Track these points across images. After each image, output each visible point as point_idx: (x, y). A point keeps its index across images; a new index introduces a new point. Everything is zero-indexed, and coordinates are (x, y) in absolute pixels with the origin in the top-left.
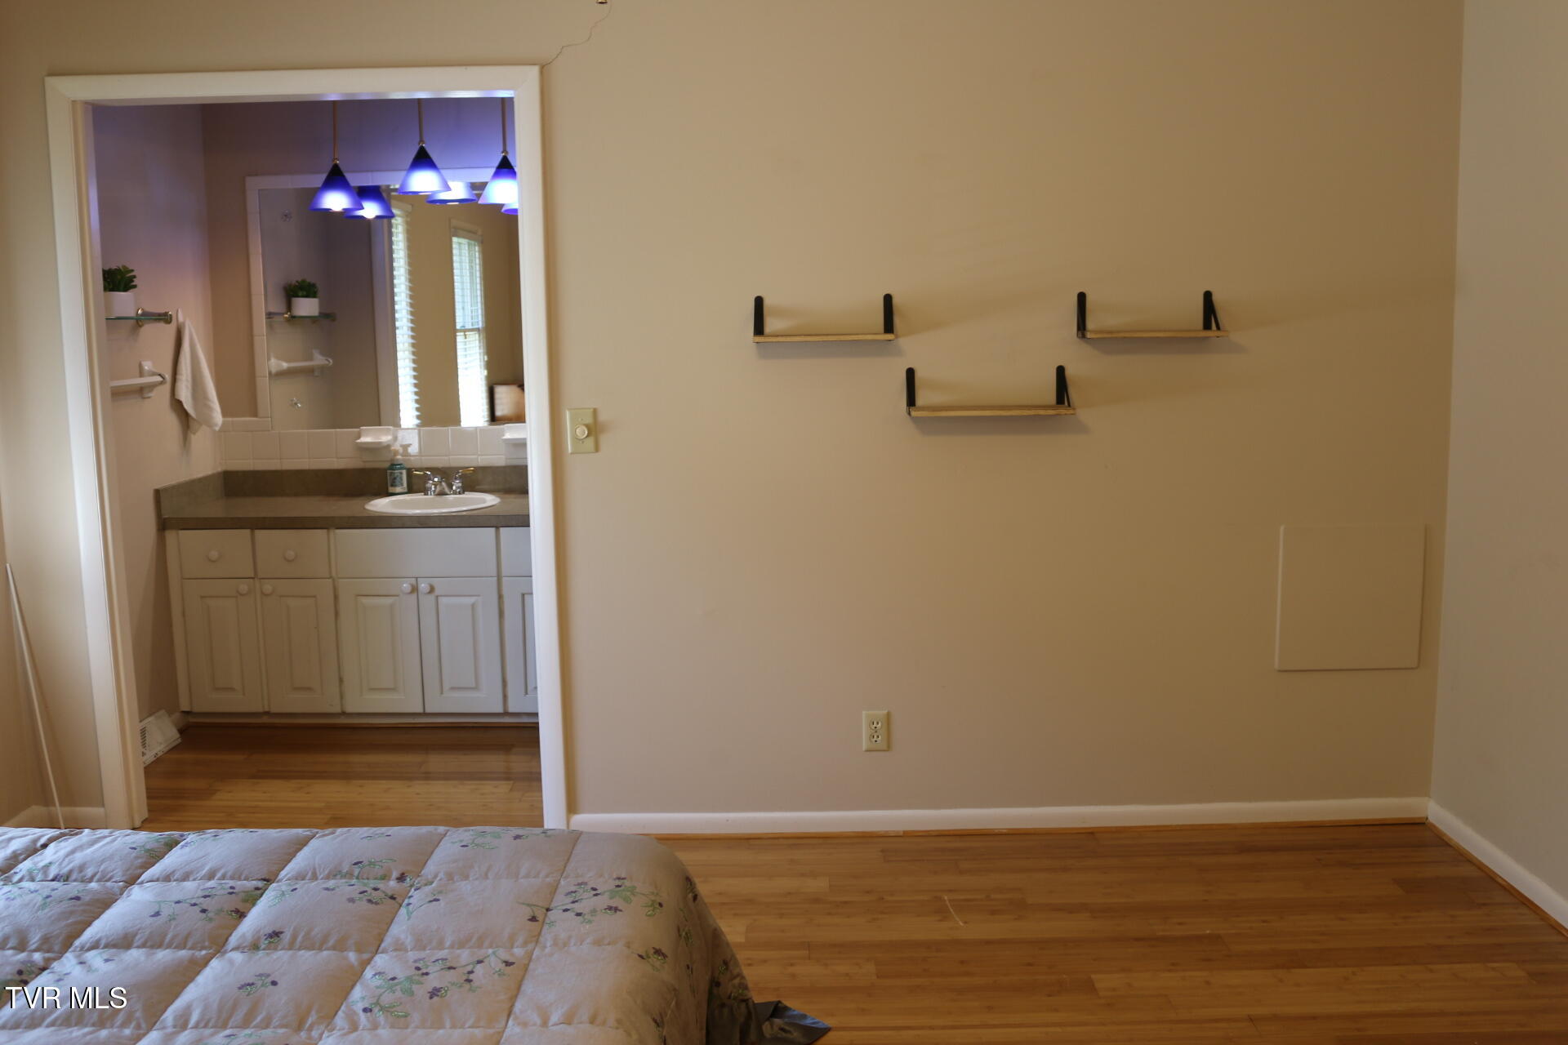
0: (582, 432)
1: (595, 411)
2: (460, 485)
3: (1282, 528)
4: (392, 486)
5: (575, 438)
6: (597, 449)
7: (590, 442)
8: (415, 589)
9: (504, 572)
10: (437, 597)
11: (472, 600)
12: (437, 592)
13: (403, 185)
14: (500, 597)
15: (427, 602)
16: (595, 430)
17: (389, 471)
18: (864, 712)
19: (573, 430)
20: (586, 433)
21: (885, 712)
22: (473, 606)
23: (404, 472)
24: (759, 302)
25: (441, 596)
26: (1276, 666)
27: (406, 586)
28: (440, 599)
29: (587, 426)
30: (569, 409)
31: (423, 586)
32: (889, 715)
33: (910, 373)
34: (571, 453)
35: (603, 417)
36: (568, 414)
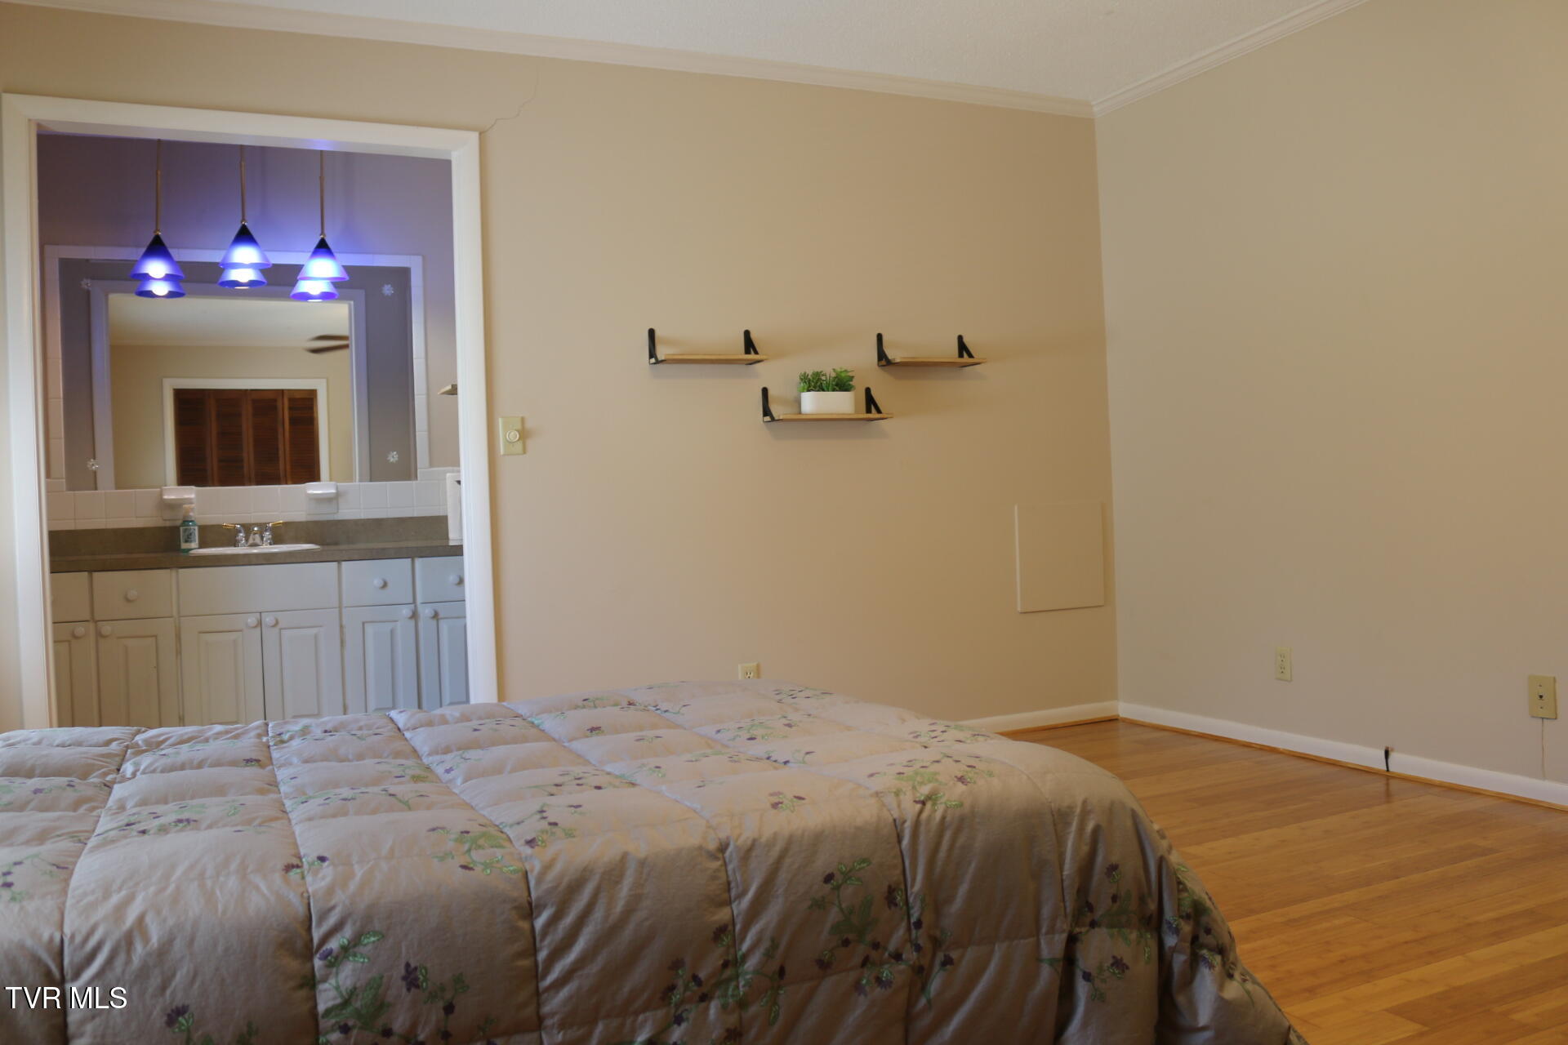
0: (514, 436)
1: (523, 420)
2: (270, 536)
3: (1016, 508)
4: (186, 541)
5: (509, 443)
6: (524, 451)
7: (519, 446)
8: (260, 623)
9: (345, 603)
10: (281, 629)
11: (314, 631)
12: (280, 626)
13: (225, 258)
14: (341, 627)
15: (271, 635)
16: (524, 435)
17: (181, 529)
18: (739, 667)
19: (507, 435)
20: (518, 436)
21: (755, 664)
22: (316, 637)
23: (196, 528)
24: (652, 333)
25: (285, 629)
26: (1019, 609)
27: (252, 620)
28: (283, 632)
29: (518, 431)
30: (502, 417)
31: (268, 619)
32: (758, 667)
33: (765, 391)
34: (504, 455)
35: (529, 425)
36: (500, 421)
